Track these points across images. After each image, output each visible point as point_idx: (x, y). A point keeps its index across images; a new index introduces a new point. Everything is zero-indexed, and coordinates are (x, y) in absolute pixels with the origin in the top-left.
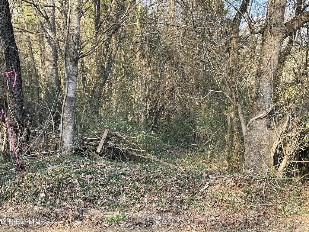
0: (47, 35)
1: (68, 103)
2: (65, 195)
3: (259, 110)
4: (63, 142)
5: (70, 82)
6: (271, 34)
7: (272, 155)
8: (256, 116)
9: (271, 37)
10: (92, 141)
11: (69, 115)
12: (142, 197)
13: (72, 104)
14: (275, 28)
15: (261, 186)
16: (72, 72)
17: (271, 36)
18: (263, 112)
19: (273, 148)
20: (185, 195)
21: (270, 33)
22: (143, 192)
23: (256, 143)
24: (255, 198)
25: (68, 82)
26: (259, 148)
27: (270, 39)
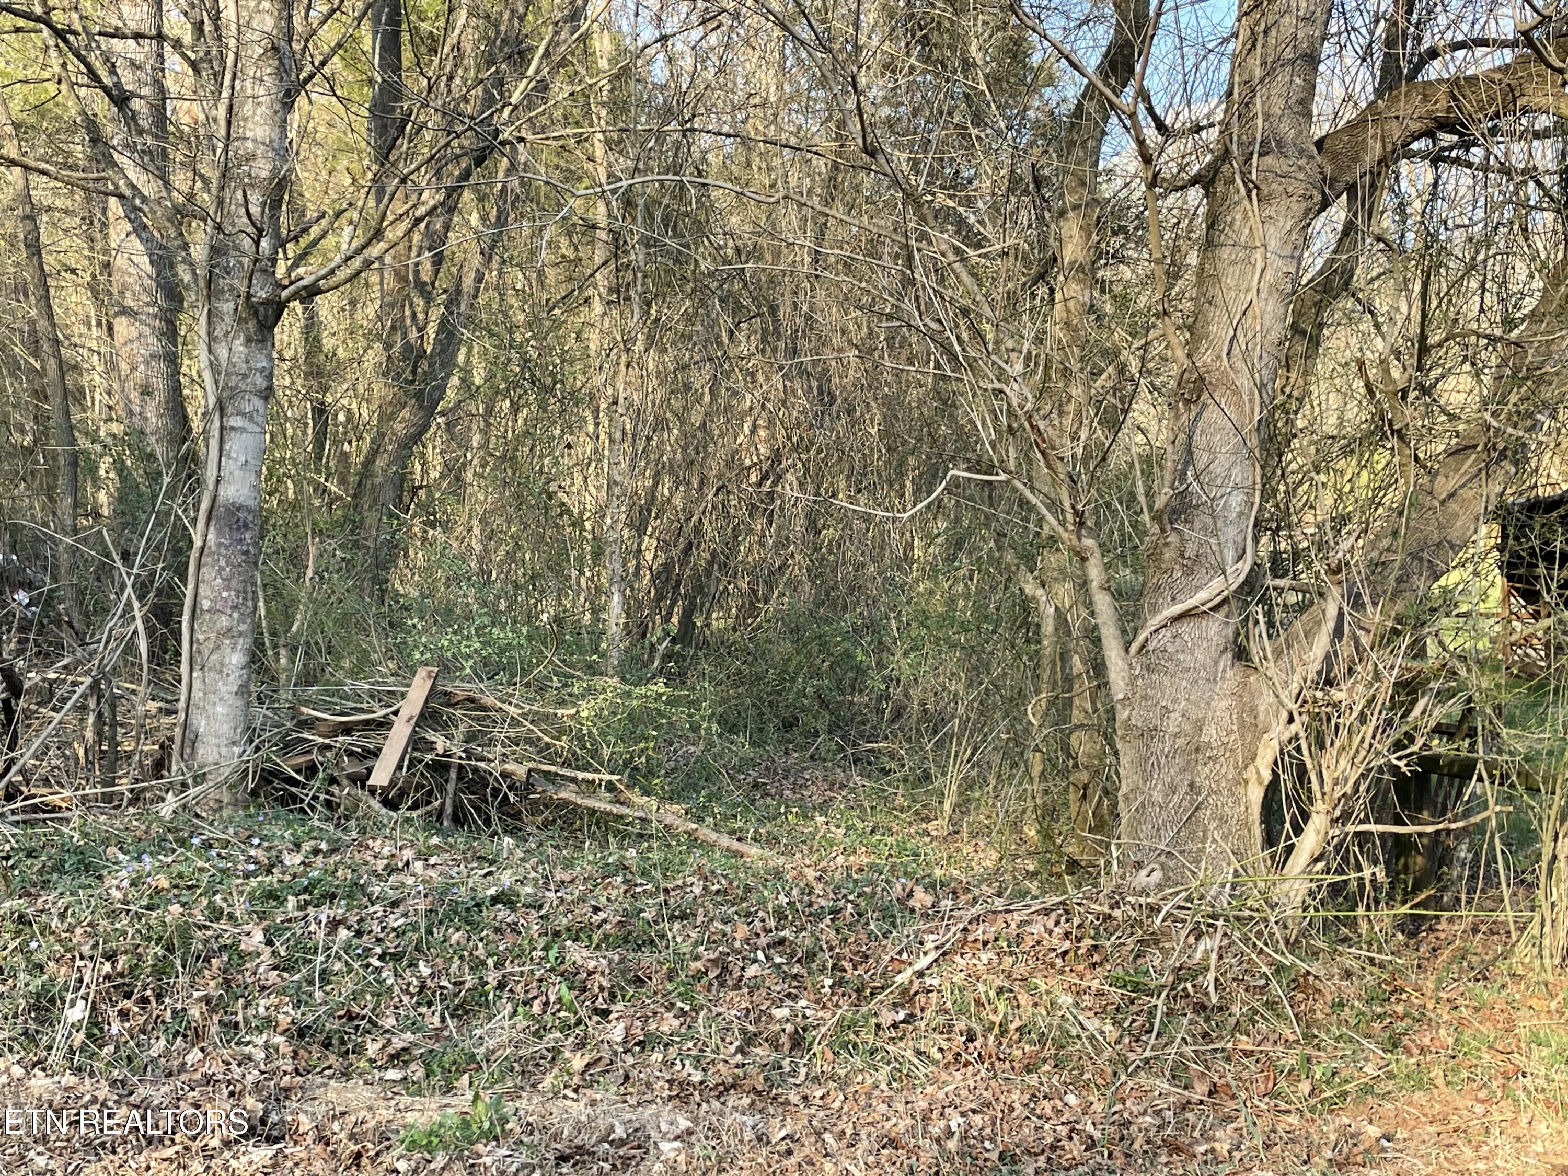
0: (121, 182)
1: (220, 533)
2: (195, 1012)
3: (1189, 572)
4: (192, 736)
5: (232, 428)
6: (1249, 192)
7: (1256, 795)
8: (1173, 599)
9: (1248, 207)
10: (347, 729)
11: (225, 594)
12: (596, 1018)
13: (241, 541)
14: (1269, 160)
15: (1199, 955)
16: (245, 376)
17: (1249, 197)
18: (1210, 580)
19: (1258, 761)
20: (817, 1002)
21: (1245, 185)
22: (602, 989)
23: (1176, 735)
24: (1170, 1013)
25: (222, 428)
26: (1188, 763)
27: (1246, 218)
